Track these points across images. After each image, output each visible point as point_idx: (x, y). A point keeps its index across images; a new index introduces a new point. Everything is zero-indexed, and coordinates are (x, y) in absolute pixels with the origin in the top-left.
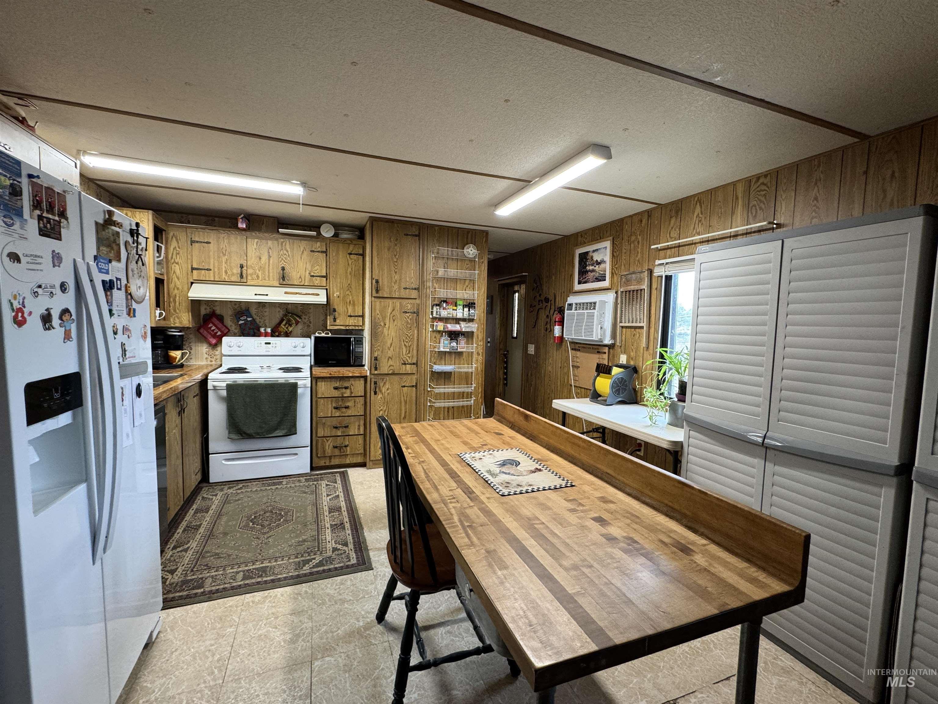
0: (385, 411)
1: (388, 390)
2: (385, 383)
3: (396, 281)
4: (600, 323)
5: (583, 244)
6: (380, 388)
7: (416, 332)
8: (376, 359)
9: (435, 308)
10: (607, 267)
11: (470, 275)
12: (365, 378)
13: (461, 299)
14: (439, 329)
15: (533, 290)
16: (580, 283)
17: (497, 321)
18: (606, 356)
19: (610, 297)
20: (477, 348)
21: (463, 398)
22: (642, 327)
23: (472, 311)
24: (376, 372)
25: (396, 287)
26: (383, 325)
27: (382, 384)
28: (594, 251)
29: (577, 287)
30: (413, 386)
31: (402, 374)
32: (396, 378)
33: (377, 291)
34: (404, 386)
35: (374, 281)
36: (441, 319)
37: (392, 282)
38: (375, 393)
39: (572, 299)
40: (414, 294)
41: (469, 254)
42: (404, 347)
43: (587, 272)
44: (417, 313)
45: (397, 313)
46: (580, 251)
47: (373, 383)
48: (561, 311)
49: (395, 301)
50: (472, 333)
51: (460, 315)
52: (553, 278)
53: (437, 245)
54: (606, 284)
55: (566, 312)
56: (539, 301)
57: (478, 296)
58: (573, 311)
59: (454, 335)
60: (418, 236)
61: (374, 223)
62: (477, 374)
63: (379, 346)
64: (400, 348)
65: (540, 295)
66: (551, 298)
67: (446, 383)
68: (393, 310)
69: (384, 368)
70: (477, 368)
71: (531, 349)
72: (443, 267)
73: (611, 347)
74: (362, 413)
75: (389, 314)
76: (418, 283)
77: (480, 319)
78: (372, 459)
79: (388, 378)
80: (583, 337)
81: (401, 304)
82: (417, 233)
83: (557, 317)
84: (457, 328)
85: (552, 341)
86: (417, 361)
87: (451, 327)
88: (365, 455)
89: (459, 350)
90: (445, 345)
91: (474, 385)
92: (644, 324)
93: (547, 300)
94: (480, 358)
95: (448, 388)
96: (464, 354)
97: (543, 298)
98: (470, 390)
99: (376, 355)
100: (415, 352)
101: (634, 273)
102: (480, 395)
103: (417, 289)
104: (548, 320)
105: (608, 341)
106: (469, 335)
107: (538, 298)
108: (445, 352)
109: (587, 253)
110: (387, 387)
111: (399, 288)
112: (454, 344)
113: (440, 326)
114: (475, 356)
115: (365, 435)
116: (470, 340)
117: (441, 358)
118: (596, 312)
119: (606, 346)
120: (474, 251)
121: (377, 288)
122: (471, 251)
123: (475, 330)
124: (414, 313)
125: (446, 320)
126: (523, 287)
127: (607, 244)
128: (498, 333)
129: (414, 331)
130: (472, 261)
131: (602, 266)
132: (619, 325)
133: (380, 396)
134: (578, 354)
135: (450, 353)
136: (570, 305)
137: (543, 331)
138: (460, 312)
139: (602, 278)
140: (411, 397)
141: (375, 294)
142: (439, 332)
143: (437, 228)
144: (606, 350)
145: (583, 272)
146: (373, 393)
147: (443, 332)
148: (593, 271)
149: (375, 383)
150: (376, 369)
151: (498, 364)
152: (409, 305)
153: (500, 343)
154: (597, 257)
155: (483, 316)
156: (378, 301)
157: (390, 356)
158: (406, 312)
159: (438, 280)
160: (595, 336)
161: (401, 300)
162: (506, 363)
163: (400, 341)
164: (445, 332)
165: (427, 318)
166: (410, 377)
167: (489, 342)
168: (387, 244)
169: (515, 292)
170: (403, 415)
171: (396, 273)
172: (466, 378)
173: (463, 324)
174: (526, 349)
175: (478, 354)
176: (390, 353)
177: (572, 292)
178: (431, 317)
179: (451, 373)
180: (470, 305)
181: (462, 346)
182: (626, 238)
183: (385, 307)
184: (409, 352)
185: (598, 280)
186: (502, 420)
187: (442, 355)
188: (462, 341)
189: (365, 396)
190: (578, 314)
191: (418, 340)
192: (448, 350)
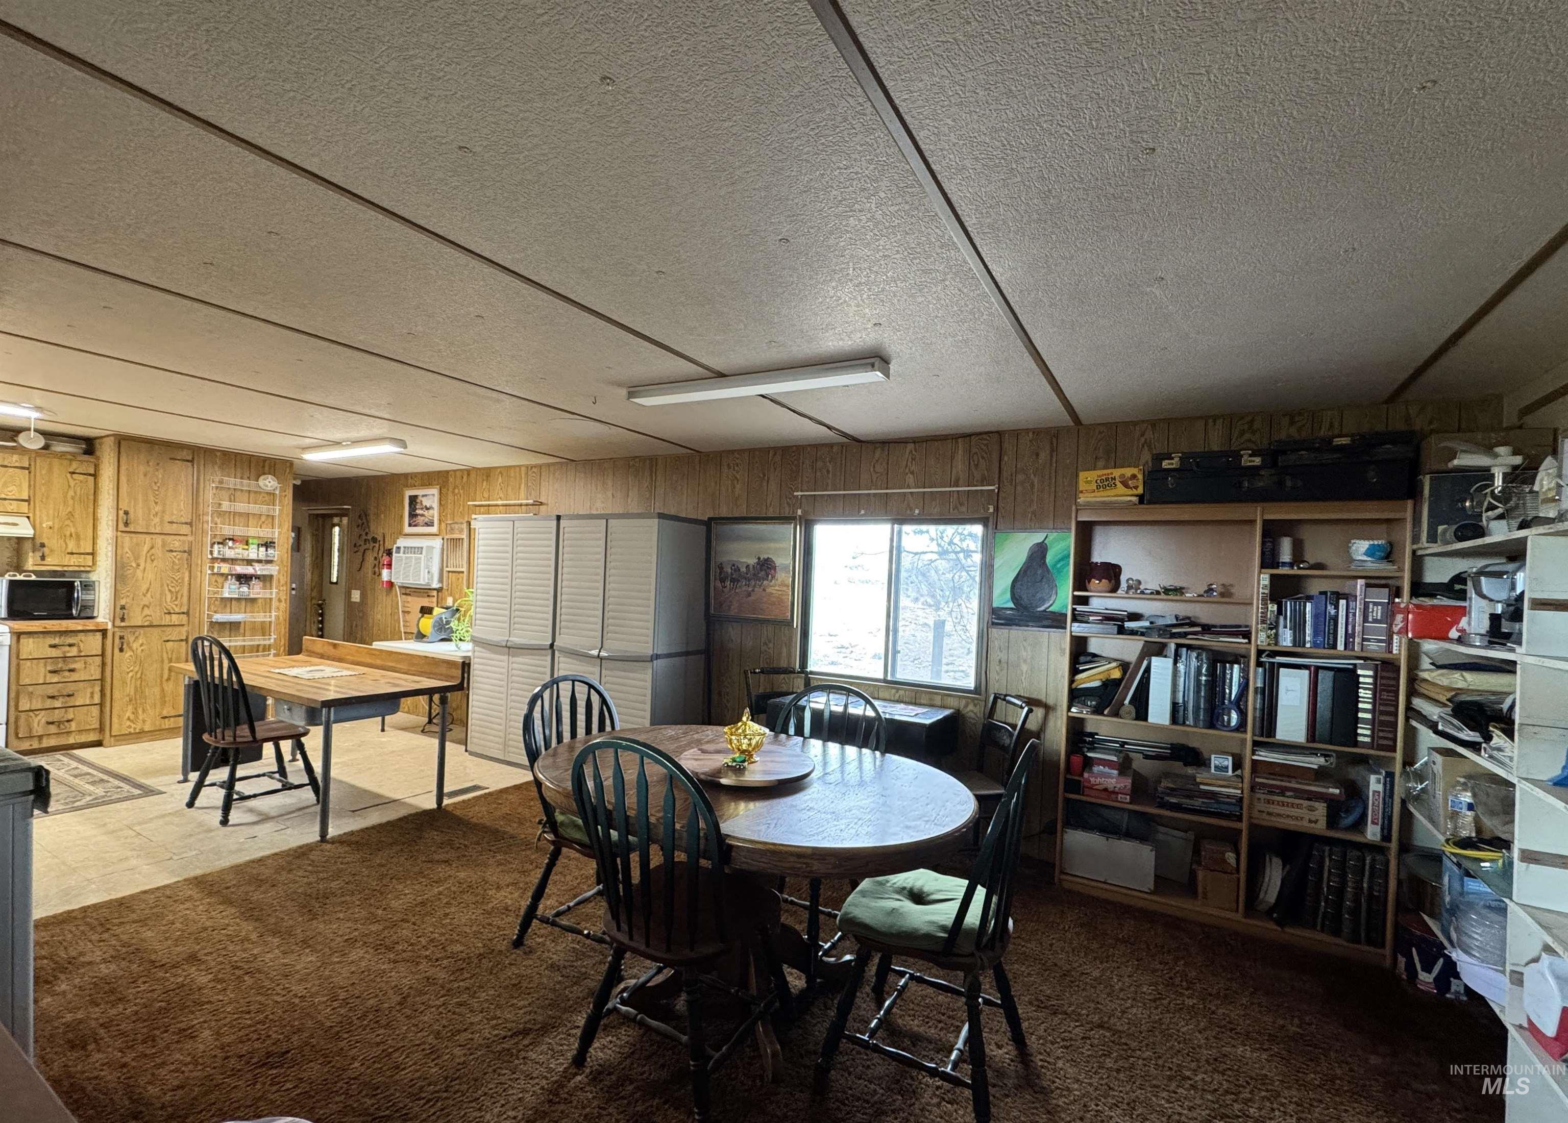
0: (137, 673)
1: (141, 645)
2: (137, 638)
3: (157, 513)
4: (427, 567)
5: (413, 486)
6: (128, 644)
7: (187, 574)
8: (123, 608)
9: (216, 546)
10: (435, 513)
11: (269, 510)
12: (104, 632)
13: (254, 537)
14: (222, 571)
15: (358, 526)
16: (410, 525)
17: (308, 560)
18: (435, 599)
19: (437, 543)
20: (277, 593)
21: (258, 651)
22: (463, 572)
23: (270, 551)
24: (123, 624)
25: (157, 520)
26: (134, 565)
27: (132, 639)
28: (423, 496)
29: (408, 529)
30: (182, 640)
31: (165, 626)
32: (156, 631)
33: (126, 524)
34: (168, 641)
35: (121, 513)
36: (224, 560)
37: (149, 514)
38: (121, 650)
39: (401, 542)
40: (185, 529)
41: (267, 486)
42: (167, 592)
43: (416, 515)
44: (190, 553)
45: (158, 551)
46: (409, 493)
47: (117, 641)
48: (389, 553)
49: (154, 537)
50: (271, 576)
51: (253, 555)
52: (382, 516)
53: (219, 473)
54: (434, 529)
55: (394, 555)
56: (365, 540)
57: (280, 533)
58: (401, 554)
59: (244, 579)
60: (192, 461)
61: (122, 442)
62: (278, 624)
63: (128, 591)
64: (162, 594)
65: (367, 534)
66: (380, 538)
67: (233, 634)
68: (152, 548)
69: (136, 618)
70: (277, 617)
71: (356, 596)
72: (227, 499)
73: (439, 590)
74: (99, 677)
75: (145, 553)
76: (190, 517)
77: (282, 562)
78: (113, 734)
79: (142, 631)
80: (411, 581)
81: (163, 541)
82: (190, 458)
83: (385, 559)
84: (249, 570)
85: (380, 587)
86: (188, 610)
87: (240, 569)
88: (101, 729)
89: (252, 596)
90: (230, 589)
91: (273, 636)
92: (464, 569)
93: (375, 540)
94: (283, 605)
95: (236, 641)
96: (260, 601)
97: (369, 537)
98: (267, 642)
99: (123, 602)
100: (185, 599)
101: (456, 523)
102: (282, 649)
103: (190, 524)
104: (376, 562)
105: (435, 585)
106: (266, 579)
107: (364, 537)
108: (231, 599)
109: (416, 497)
110: (141, 642)
111: (162, 521)
112: (245, 589)
113: (225, 568)
114: (275, 604)
115: (101, 705)
116: (268, 585)
117: (225, 606)
118: (422, 556)
119: (434, 589)
120: (272, 483)
121: (124, 522)
122: (269, 483)
123: (275, 573)
124: (185, 552)
125: (233, 561)
126: (345, 520)
127: (435, 491)
128: (308, 576)
129: (183, 573)
130: (271, 494)
131: (431, 511)
132: (446, 569)
133: (128, 654)
134: (409, 598)
135: (238, 600)
136: (398, 548)
137: (370, 574)
138: (253, 553)
139: (430, 524)
140: (179, 652)
141: (121, 527)
142: (222, 575)
143: (218, 454)
144: (435, 593)
145: (413, 515)
146: (117, 651)
147: (228, 575)
148: (422, 515)
149: (121, 638)
150: (123, 620)
151: (308, 617)
152: (176, 543)
153: (312, 590)
154: (426, 502)
155: (287, 558)
156: (127, 538)
157: (147, 603)
158: (172, 551)
159: (221, 514)
160: (422, 580)
161: (163, 537)
162: (322, 615)
163: (162, 586)
164: (232, 575)
165: (204, 558)
166: (178, 629)
167: (293, 589)
168: (142, 468)
169: (334, 525)
170: (166, 676)
171: (156, 503)
172: (264, 629)
173: (258, 567)
174: (348, 595)
175: (280, 601)
176: (145, 601)
177: (401, 534)
178: (210, 556)
179: (240, 623)
180: (268, 545)
181: (256, 590)
182: (451, 489)
183: (137, 544)
184: (177, 598)
185: (427, 525)
186: (312, 653)
187: (226, 602)
188: (256, 585)
189: (103, 655)
190: (407, 558)
191: (190, 584)
192: (236, 596)
